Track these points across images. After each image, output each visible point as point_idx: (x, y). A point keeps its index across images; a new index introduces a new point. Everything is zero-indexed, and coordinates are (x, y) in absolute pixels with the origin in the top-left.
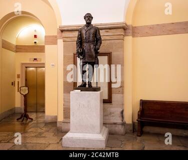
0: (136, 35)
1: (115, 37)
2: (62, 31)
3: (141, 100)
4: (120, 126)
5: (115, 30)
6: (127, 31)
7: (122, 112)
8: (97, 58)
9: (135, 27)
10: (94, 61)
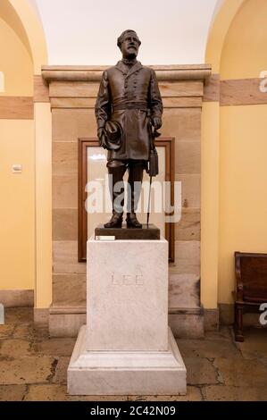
0: (225, 100)
1: (184, 102)
2: (48, 81)
3: (236, 253)
4: (195, 317)
5: (183, 84)
6: (210, 89)
7: (198, 285)
8: (155, 151)
9: (224, 82)
10: (145, 157)
